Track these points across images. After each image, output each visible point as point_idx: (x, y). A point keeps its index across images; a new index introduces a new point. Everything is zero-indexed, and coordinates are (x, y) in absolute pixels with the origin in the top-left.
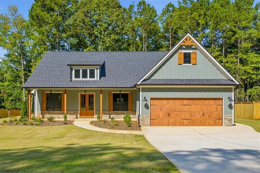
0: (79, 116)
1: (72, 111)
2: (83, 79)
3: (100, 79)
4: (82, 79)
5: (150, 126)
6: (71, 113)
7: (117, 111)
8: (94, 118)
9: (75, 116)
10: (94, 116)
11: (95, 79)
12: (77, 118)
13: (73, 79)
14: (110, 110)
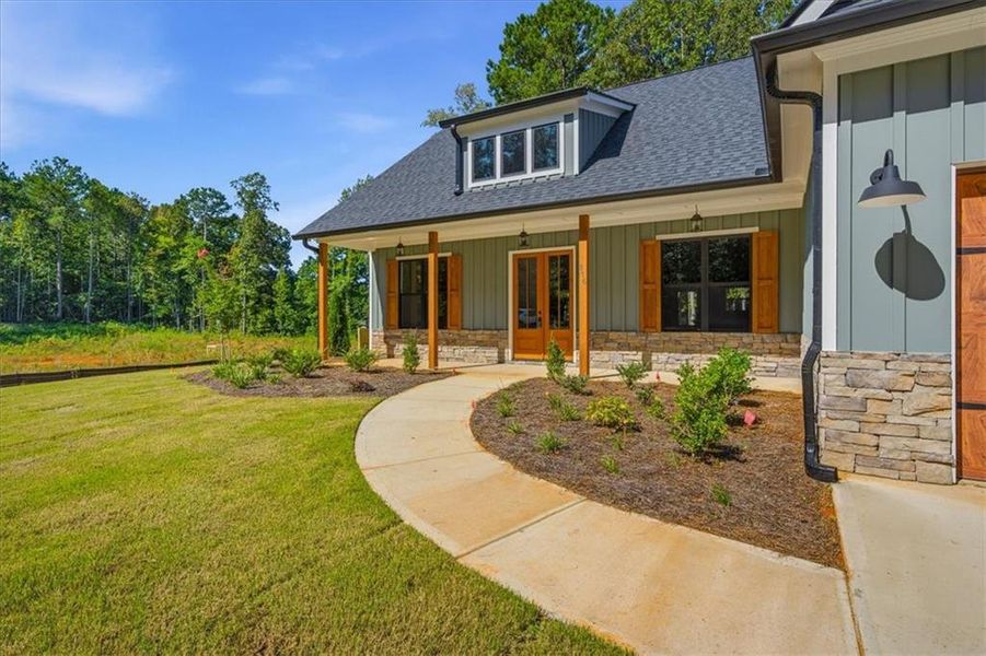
0: (509, 353)
1: (484, 329)
2: (507, 179)
3: (582, 170)
4: (503, 180)
5: (959, 477)
6: (479, 338)
7: (684, 334)
8: (572, 362)
9: (493, 353)
10: (572, 355)
11: (561, 170)
12: (501, 361)
13: (470, 184)
14: (646, 327)
